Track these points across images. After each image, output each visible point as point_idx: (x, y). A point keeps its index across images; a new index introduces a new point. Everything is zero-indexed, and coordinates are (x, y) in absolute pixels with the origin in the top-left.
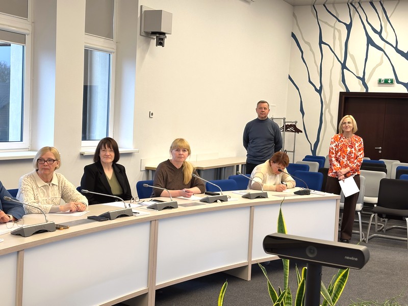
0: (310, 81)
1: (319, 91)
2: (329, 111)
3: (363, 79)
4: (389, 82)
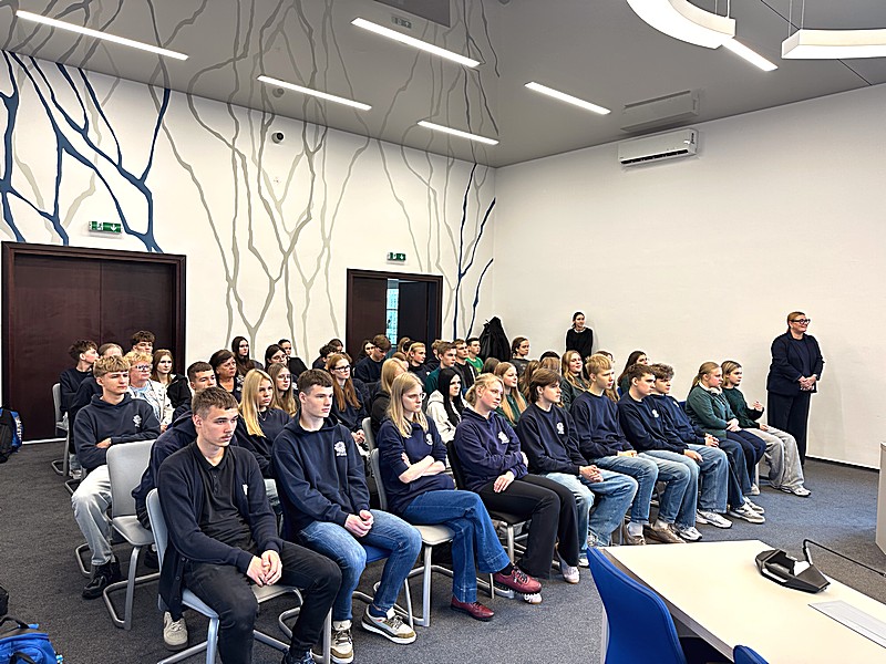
3: (54, 219)
4: (114, 228)
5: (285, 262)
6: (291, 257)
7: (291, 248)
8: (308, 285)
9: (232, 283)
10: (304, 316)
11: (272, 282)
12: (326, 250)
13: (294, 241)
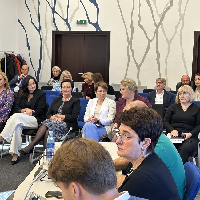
0: (32, 23)
1: (39, 30)
2: (46, 46)
3: (67, 21)
4: (84, 22)
5: (157, 31)
6: (160, 28)
7: (161, 23)
8: (169, 42)
9: (130, 43)
10: (166, 60)
11: (149, 42)
12: (181, 21)
13: (162, 19)
